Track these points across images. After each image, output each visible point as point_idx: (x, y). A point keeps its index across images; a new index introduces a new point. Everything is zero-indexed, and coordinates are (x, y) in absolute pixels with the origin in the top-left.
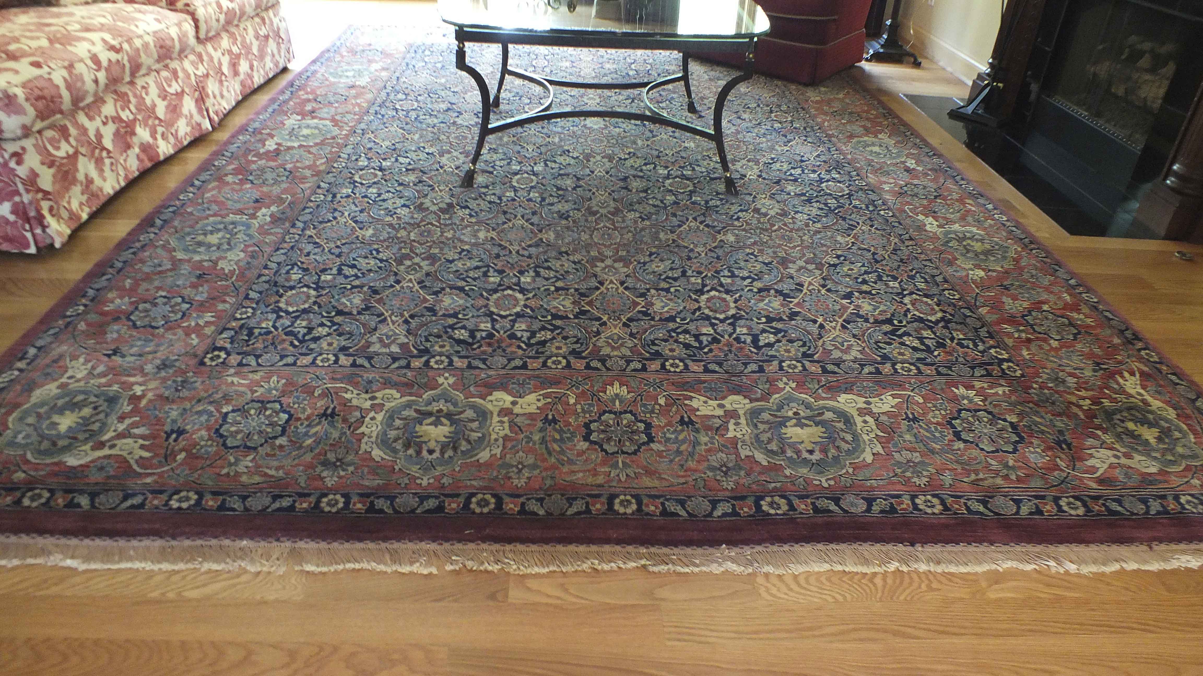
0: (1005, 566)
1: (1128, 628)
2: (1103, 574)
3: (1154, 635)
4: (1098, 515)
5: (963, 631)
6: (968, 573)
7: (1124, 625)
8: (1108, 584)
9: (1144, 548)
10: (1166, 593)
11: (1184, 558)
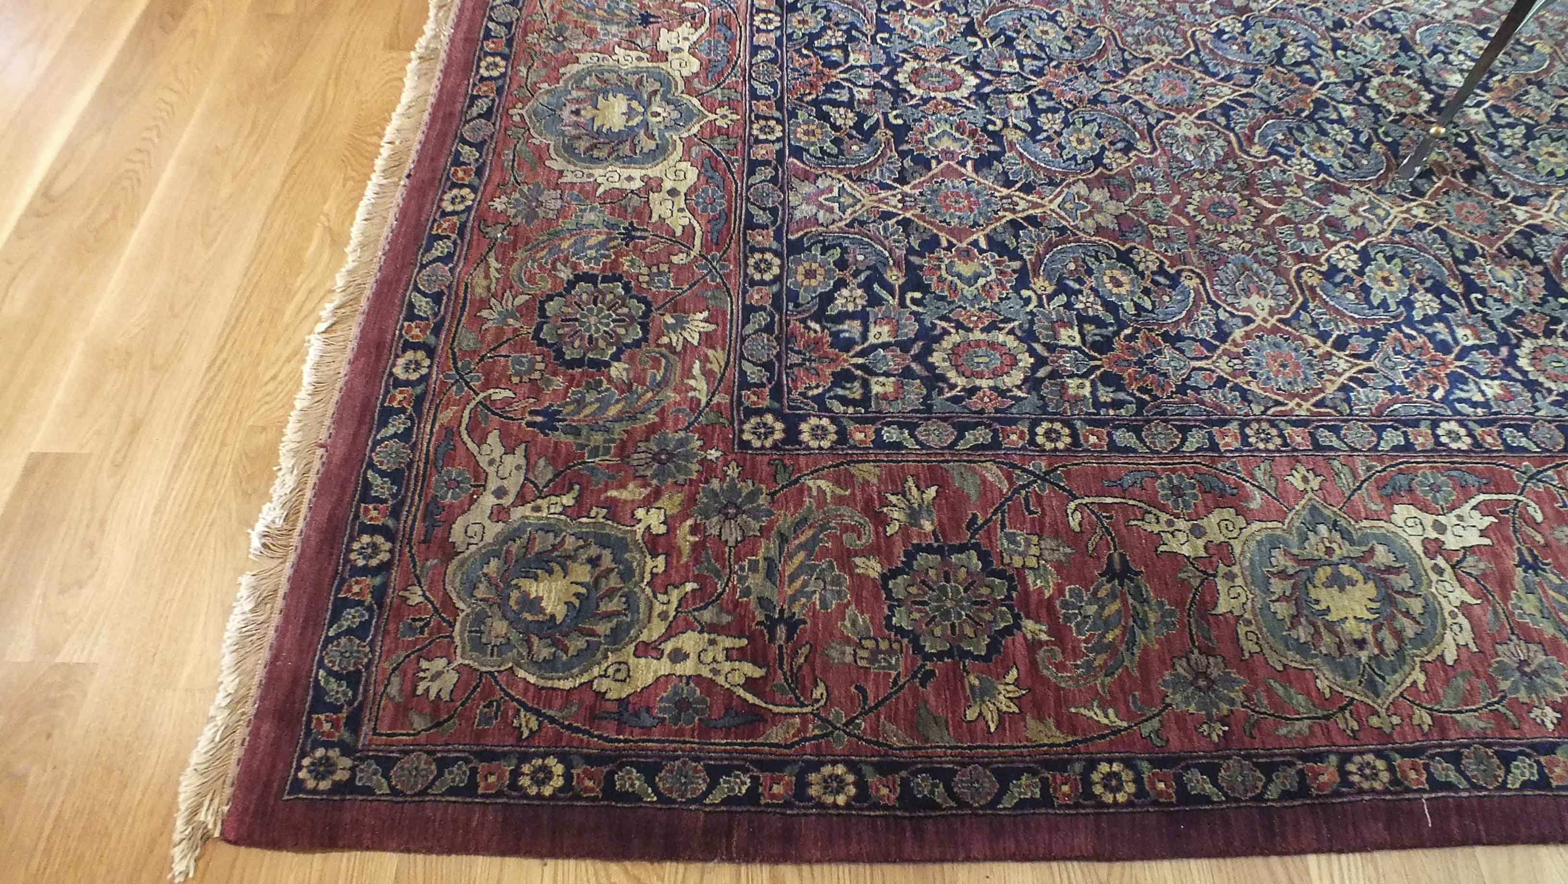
0: (350, 258)
1: (223, 347)
2: (303, 361)
3: (204, 368)
4: (387, 392)
5: (287, 187)
6: (354, 218)
7: (228, 346)
8: (288, 360)
9: (323, 436)
10: (250, 423)
11: (290, 481)
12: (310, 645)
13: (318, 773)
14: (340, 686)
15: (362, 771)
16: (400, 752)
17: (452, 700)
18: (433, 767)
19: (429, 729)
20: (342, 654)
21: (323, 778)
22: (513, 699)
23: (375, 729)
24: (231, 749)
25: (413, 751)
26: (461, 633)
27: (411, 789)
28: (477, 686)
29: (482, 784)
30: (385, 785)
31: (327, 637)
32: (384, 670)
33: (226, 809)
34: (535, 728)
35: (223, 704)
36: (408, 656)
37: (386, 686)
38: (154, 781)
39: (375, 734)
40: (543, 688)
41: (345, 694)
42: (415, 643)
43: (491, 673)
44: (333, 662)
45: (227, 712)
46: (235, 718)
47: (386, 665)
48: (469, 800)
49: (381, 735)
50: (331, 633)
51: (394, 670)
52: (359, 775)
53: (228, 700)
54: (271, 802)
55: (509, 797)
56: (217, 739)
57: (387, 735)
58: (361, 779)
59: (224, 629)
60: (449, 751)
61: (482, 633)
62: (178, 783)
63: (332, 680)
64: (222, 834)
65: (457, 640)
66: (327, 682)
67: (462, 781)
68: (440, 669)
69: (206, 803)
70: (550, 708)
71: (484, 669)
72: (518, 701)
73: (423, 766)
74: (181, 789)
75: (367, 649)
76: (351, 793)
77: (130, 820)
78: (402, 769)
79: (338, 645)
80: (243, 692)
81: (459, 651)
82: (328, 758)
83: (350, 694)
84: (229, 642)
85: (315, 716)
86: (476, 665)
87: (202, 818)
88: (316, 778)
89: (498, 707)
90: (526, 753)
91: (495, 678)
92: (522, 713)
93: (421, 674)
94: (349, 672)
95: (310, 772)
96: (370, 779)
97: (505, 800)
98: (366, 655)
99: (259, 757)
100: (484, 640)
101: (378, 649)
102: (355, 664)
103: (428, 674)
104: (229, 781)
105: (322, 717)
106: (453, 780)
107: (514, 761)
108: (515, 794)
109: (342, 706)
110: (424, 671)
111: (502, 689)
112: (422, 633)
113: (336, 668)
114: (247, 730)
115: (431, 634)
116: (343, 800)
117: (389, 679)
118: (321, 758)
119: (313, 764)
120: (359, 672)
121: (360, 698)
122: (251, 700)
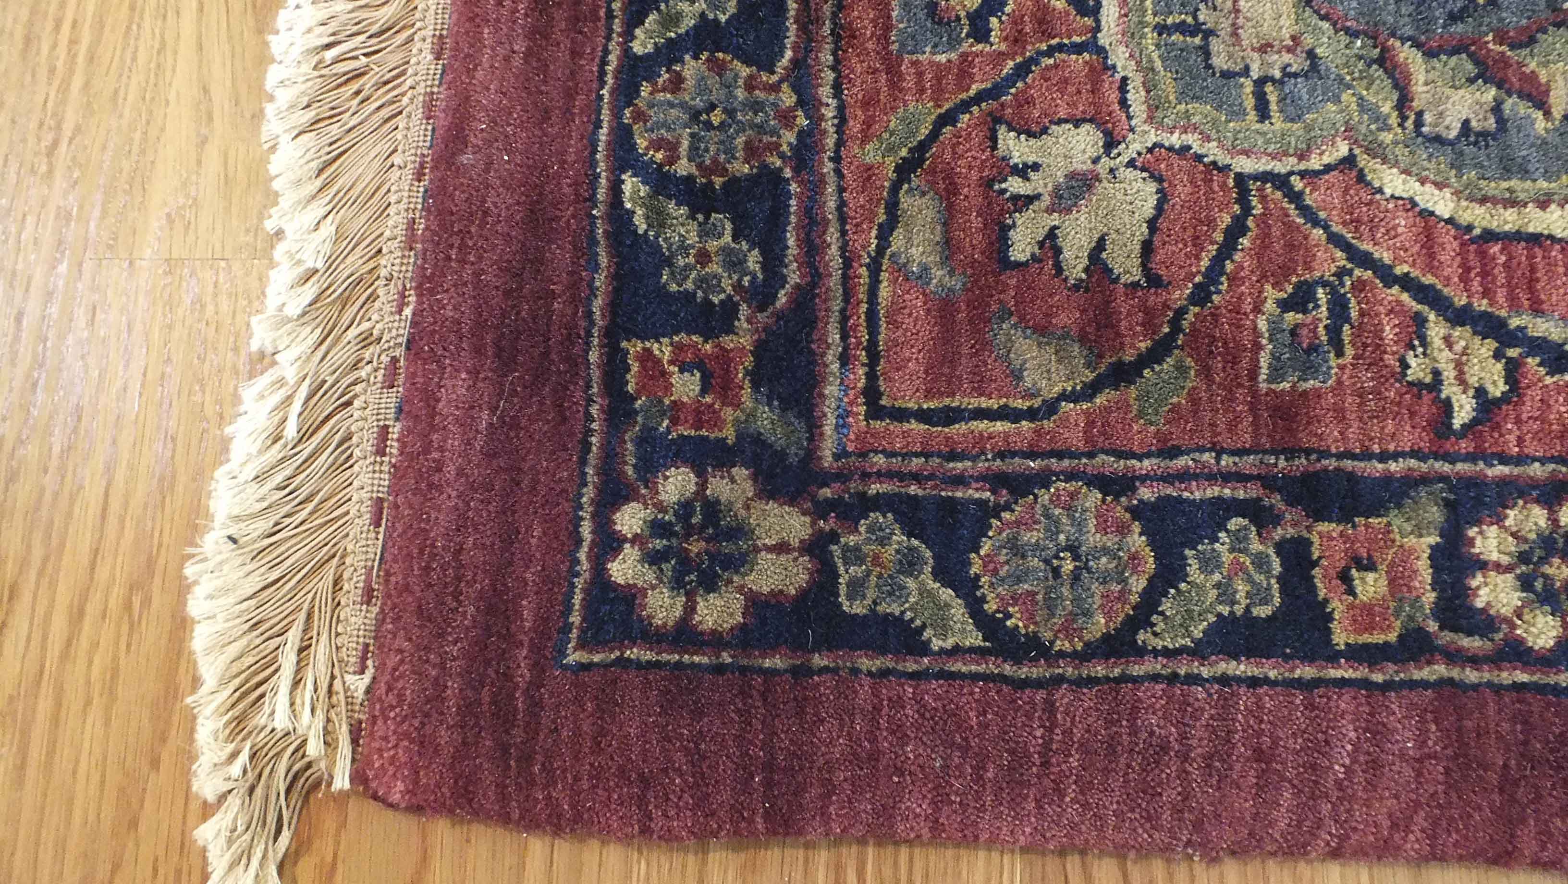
12: (570, 95)
13: (685, 563)
14: (706, 232)
15: (854, 555)
16: (996, 481)
17: (1154, 281)
18: (1137, 540)
19: (1091, 390)
20: (695, 116)
21: (710, 584)
22: (1387, 276)
23: (871, 394)
24: (345, 463)
25: (1044, 479)
26: (1131, 35)
27: (1068, 630)
28: (1237, 229)
29: (1338, 606)
30: (958, 611)
31: (629, 59)
32: (868, 172)
33: (359, 684)
34: (1497, 388)
35: (294, 309)
36: (947, 119)
37: (885, 234)
38: (103, 573)
39: (875, 411)
40: (1489, 236)
41: (734, 262)
42: (964, 73)
43: (1281, 181)
44: (672, 148)
45: (309, 336)
46: (341, 355)
47: (871, 154)
48: (1307, 672)
49: (900, 415)
50: (642, 44)
51: (905, 170)
52: (845, 575)
53: (309, 292)
54: (523, 674)
55: (1453, 656)
56: (291, 431)
57: (923, 416)
58: (856, 588)
59: (264, 59)
60: (1184, 476)
61: (1209, 34)
62: (183, 589)
63: (677, 211)
64: (358, 777)
65: (1120, 57)
66: (657, 218)
67: (1259, 595)
68: (1082, 163)
69: (288, 661)
70: (1537, 310)
71: (1245, 165)
72: (1406, 283)
73: (1093, 538)
74: (196, 606)
75: (788, 98)
76: (828, 644)
77: (44, 706)
78: (1016, 549)
79: (677, 83)
80: (354, 263)
81: (1136, 97)
82: (712, 509)
83: (754, 261)
84: (284, 97)
85: (634, 347)
86: (1213, 152)
87: (282, 721)
88: (678, 584)
89: (1339, 307)
90: (1474, 483)
91: (1296, 197)
92: (1436, 329)
93: (1015, 185)
94: (733, 182)
95: (654, 559)
96: (896, 591)
97: (1440, 670)
98: (786, 118)
99: (449, 499)
100: (1220, 61)
101: (825, 93)
102: (751, 150)
103: (1037, 184)
104: (353, 586)
105: (663, 350)
106: (1225, 593)
107: (1435, 514)
108: (1472, 643)
109: (729, 309)
110: (1023, 171)
111: (1335, 240)
112: (981, 34)
113: (683, 167)
114: (391, 399)
115: (1017, 40)
116: (801, 672)
117: (892, 207)
118: (685, 508)
119: (658, 528)
120: (775, 178)
121: (794, 276)
122: (386, 295)
